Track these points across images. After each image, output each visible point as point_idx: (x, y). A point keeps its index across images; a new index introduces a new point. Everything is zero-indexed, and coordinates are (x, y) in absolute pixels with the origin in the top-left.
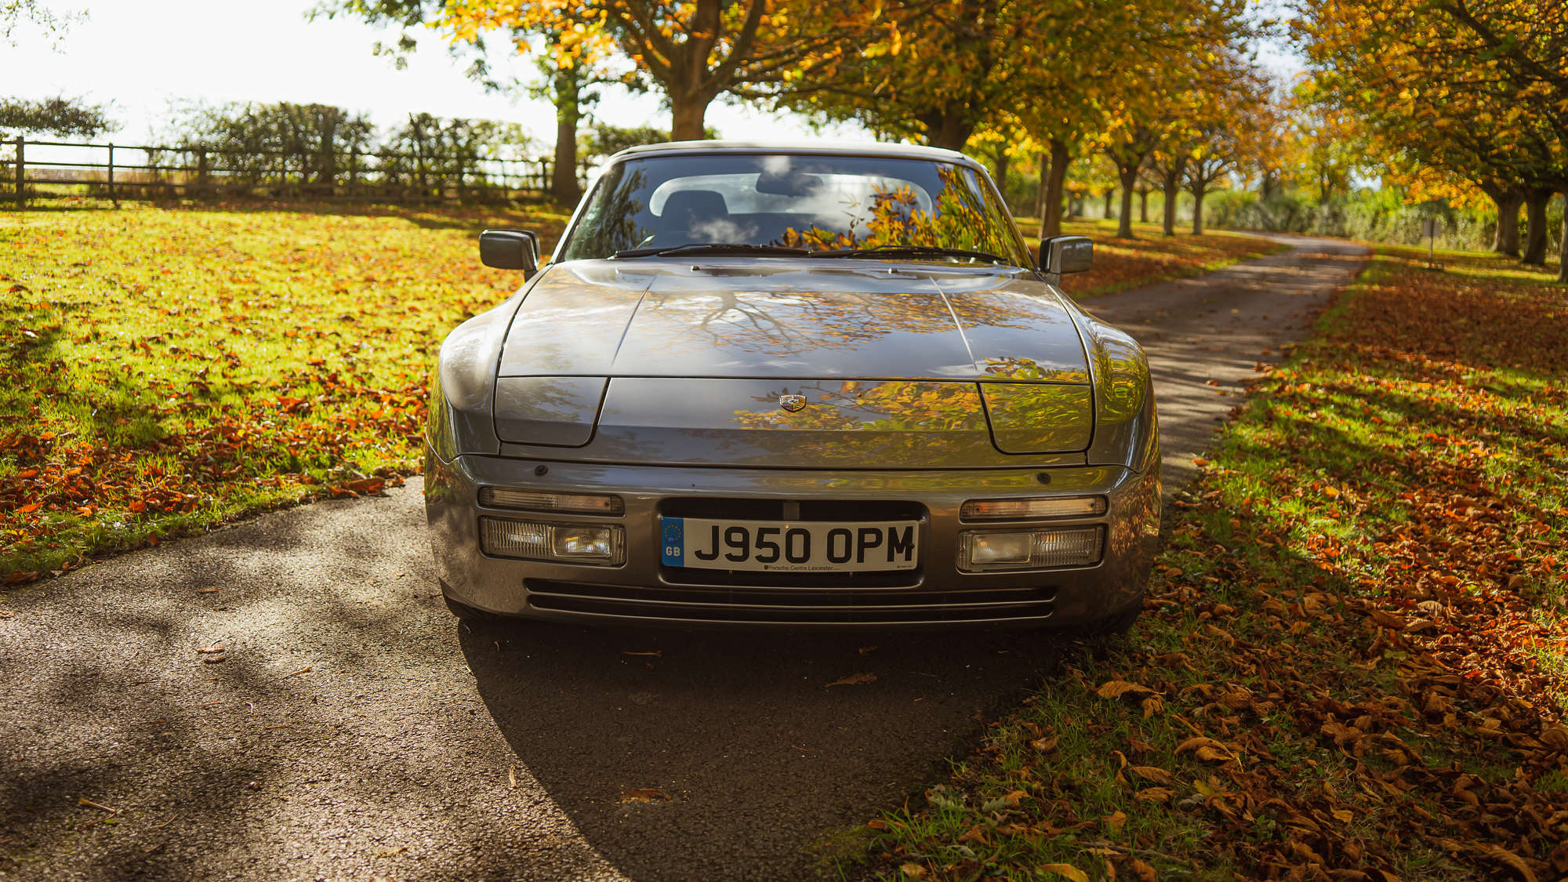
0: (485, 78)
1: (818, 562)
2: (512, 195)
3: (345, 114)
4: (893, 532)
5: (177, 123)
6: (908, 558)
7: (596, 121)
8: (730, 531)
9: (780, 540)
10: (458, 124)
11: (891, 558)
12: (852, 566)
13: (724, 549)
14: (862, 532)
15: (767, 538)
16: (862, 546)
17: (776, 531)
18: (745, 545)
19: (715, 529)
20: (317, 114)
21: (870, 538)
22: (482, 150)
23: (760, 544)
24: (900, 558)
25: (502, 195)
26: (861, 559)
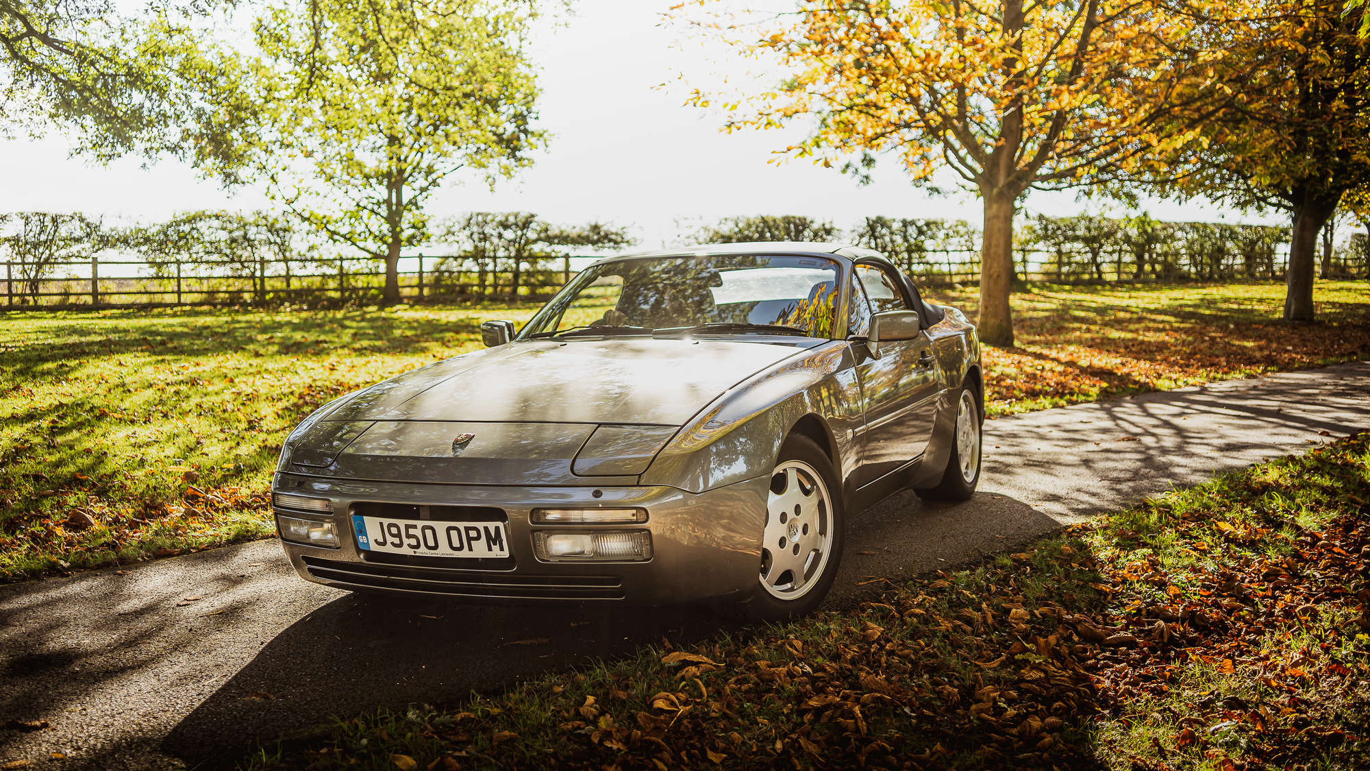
0: (928, 184)
1: (444, 551)
2: (956, 279)
3: (812, 222)
4: (486, 529)
5: (682, 237)
6: (502, 549)
7: (1030, 213)
8: (390, 526)
9: (418, 533)
10: (905, 224)
11: (490, 549)
12: (465, 554)
13: (389, 539)
14: (467, 529)
15: (411, 531)
16: (469, 539)
17: (415, 527)
18: (399, 535)
19: (381, 524)
20: (789, 223)
21: (473, 534)
22: (929, 244)
23: (408, 536)
24: (496, 548)
25: (947, 279)
26: (471, 549)
